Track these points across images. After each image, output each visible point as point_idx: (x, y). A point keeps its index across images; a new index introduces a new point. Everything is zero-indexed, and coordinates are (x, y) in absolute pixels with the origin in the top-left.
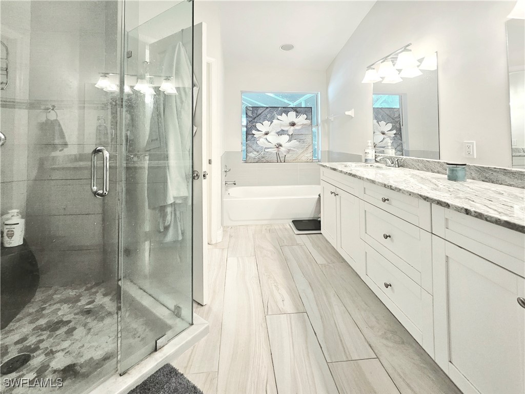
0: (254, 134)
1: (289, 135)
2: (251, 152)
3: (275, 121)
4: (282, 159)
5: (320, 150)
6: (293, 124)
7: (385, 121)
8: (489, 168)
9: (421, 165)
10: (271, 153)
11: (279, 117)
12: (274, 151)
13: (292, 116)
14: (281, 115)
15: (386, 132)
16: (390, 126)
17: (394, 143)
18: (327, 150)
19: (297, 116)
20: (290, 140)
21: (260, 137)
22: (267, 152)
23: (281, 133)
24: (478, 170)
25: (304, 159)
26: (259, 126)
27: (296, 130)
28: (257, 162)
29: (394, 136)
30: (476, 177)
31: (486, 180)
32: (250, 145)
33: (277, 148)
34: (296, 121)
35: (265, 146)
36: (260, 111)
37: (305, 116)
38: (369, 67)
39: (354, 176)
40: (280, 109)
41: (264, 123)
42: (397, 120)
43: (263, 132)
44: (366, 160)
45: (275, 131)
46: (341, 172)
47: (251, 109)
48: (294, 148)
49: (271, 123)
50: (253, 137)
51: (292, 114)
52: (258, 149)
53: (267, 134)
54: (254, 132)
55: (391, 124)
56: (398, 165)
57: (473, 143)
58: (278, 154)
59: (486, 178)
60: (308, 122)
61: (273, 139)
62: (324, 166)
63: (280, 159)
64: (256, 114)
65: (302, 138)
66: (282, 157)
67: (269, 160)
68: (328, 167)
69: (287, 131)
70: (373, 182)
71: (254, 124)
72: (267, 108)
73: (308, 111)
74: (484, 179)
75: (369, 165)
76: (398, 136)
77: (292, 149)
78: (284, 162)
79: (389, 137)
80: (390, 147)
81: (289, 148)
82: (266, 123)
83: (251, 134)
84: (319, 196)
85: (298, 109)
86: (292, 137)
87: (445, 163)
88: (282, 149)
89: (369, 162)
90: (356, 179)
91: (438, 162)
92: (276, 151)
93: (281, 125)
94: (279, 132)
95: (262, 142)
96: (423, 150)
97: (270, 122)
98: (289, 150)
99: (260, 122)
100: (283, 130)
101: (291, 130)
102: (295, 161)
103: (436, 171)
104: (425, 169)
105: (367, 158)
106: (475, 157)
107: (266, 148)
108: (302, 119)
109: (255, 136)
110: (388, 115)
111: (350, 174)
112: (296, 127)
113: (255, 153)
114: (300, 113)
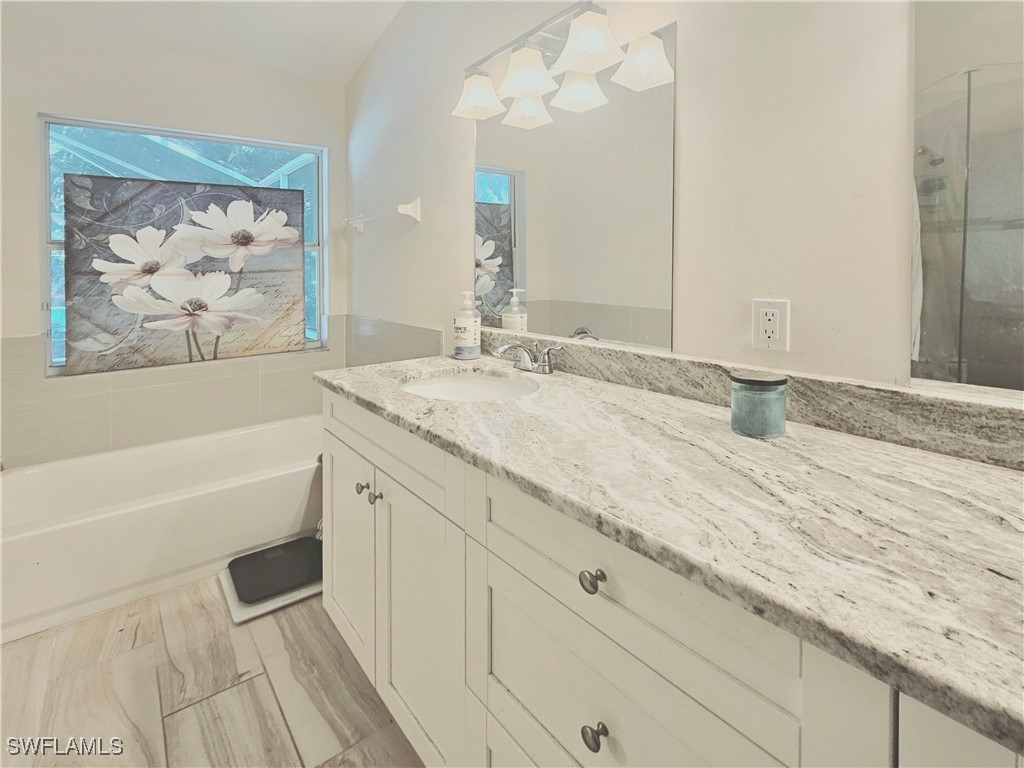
0: (101, 274)
1: (231, 273)
2: (86, 336)
3: (182, 229)
4: (207, 350)
5: (327, 312)
6: (244, 240)
7: (482, 236)
8: (840, 385)
9: (617, 367)
10: (167, 333)
11: (197, 216)
12: (181, 325)
13: (241, 213)
14: (204, 209)
15: (483, 262)
16: (491, 246)
17: (498, 288)
18: (346, 313)
19: (257, 215)
20: (234, 290)
21: (124, 283)
22: (153, 331)
23: (202, 267)
24: (802, 389)
25: (278, 342)
26: (118, 243)
27: (254, 257)
28: (111, 369)
29: (498, 269)
30: (795, 413)
31: (827, 422)
32: (84, 309)
33: (190, 315)
34: (253, 228)
35: (142, 313)
36: (124, 194)
37: (283, 216)
38: (473, 70)
39: (451, 447)
40: (199, 189)
41: (139, 234)
42: (505, 232)
43: (138, 266)
44: (458, 353)
45: (182, 262)
46: (396, 419)
47: (88, 183)
48: (248, 312)
49: (168, 236)
50: (94, 282)
51: (242, 209)
52: (114, 322)
53: (150, 270)
54: (98, 264)
55: (493, 243)
56: (550, 366)
57: (785, 304)
58: (191, 336)
59: (829, 416)
60: (292, 233)
61: (175, 286)
62: (334, 388)
63: (197, 351)
64: (110, 201)
65: (275, 282)
66: (207, 343)
67: (159, 355)
68: (349, 395)
69: (226, 260)
70: (538, 492)
71: (101, 237)
72: (153, 183)
73: (291, 201)
74: (820, 419)
75: (470, 366)
76: (507, 271)
77: (239, 315)
78: (215, 358)
79: (489, 273)
80: (515, 309)
81: (230, 314)
82: (148, 233)
83: (86, 273)
84: (320, 459)
85: (262, 195)
86: (239, 279)
87: (693, 363)
88: (206, 318)
89: (466, 355)
90: (455, 461)
91: (673, 362)
92: (184, 327)
93: (204, 242)
94: (195, 265)
95: (131, 298)
96: (548, 299)
97: (163, 232)
98: (231, 320)
99: (123, 232)
100: (209, 259)
101: (238, 257)
102: (249, 351)
103: (663, 386)
104: (629, 380)
105: (462, 344)
106: (788, 349)
107: (147, 319)
108: (273, 225)
109: (103, 279)
110: (487, 220)
111: (432, 437)
112: (253, 249)
113: (105, 337)
114: (266, 205)
